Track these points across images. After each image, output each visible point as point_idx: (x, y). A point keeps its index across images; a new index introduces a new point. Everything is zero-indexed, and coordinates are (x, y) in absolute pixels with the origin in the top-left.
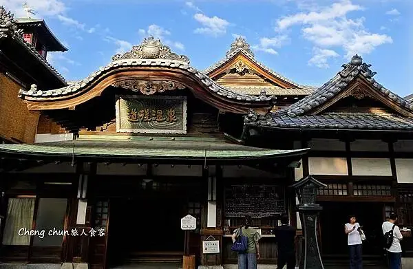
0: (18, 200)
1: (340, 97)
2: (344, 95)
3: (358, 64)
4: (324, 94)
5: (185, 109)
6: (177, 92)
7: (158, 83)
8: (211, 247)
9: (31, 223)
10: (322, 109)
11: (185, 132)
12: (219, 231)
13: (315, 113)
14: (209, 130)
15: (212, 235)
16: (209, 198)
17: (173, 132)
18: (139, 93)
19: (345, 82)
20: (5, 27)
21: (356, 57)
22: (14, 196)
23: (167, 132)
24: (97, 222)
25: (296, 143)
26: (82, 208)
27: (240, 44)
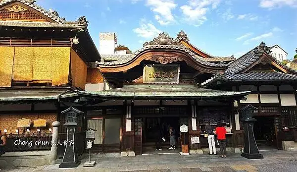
0: (92, 120)
1: (255, 64)
2: (257, 63)
3: (264, 47)
4: (247, 62)
5: (179, 71)
6: (178, 62)
7: (168, 58)
8: (195, 140)
9: (102, 132)
10: (247, 70)
11: (178, 83)
12: (198, 132)
13: (243, 72)
14: (189, 82)
15: (195, 135)
16: (193, 116)
17: (172, 83)
18: (159, 63)
19: (258, 56)
20: (83, 26)
21: (262, 43)
22: (91, 119)
23: (169, 83)
24: (136, 130)
25: (234, 88)
26: (129, 123)
27: (182, 35)
